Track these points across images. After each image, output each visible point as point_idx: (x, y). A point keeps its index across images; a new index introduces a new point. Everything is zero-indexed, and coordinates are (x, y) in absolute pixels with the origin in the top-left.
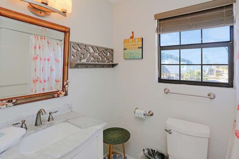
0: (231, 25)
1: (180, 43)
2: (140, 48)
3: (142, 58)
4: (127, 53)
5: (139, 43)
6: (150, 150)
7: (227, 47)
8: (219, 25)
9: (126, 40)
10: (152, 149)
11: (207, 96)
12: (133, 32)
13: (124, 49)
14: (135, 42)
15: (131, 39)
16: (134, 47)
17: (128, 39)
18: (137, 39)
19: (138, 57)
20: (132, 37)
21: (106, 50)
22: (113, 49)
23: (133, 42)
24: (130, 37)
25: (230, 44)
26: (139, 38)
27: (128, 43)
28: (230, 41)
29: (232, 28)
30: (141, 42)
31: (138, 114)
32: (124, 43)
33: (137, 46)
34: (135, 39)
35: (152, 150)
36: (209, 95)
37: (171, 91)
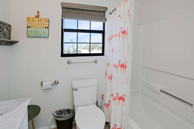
0: (104, 22)
1: (78, 28)
2: (47, 28)
3: (48, 37)
4: (31, 31)
5: (45, 23)
6: (58, 111)
7: (102, 34)
8: (100, 21)
9: (31, 18)
10: (59, 109)
11: (94, 61)
12: (38, 12)
13: (28, 27)
14: (41, 21)
15: (37, 18)
16: (40, 26)
17: (33, 18)
18: (43, 19)
19: (44, 36)
20: (37, 17)
21: (3, 25)
22: (11, 25)
23: (39, 21)
24: (35, 16)
25: (103, 32)
26: (45, 19)
27: (33, 21)
28: (103, 31)
29: (104, 24)
30: (47, 22)
31: (46, 86)
32: (28, 20)
33: (43, 26)
34: (41, 19)
35: (59, 111)
36: (95, 61)
37: (72, 62)
